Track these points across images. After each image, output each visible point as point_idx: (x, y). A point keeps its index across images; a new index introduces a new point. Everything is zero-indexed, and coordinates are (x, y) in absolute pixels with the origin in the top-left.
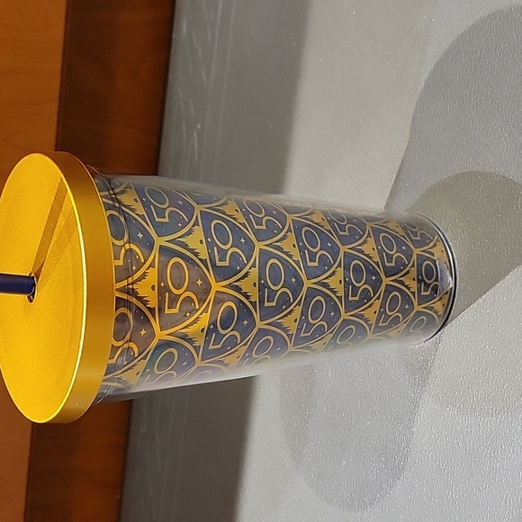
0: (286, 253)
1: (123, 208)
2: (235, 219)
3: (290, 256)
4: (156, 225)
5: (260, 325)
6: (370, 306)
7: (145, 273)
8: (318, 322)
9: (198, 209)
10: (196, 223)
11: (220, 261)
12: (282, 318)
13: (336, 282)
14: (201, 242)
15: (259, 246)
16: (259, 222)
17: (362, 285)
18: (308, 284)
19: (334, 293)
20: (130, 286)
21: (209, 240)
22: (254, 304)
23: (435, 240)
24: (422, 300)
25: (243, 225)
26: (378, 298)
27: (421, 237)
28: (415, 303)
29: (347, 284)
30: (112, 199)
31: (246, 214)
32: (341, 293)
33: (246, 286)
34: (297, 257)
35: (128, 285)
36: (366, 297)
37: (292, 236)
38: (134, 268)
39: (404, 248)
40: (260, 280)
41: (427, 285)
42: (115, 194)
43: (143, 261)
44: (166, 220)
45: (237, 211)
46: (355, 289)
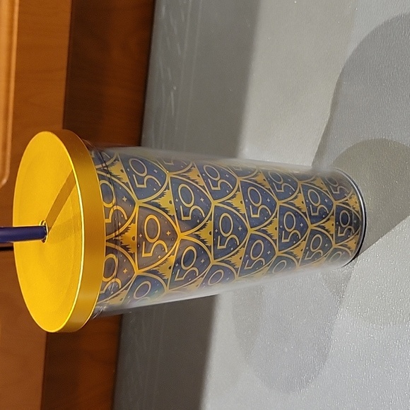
0: (235, 208)
1: (113, 178)
2: (197, 183)
3: (238, 211)
4: (137, 190)
5: (213, 262)
6: (298, 246)
7: (128, 227)
8: (257, 259)
9: (169, 175)
10: (167, 188)
11: (184, 216)
12: (231, 256)
13: (273, 229)
14: (171, 202)
15: (214, 203)
16: (215, 184)
17: (292, 231)
18: (251, 231)
19: (271, 237)
20: (117, 238)
21: (177, 200)
22: (209, 248)
23: (351, 193)
24: (338, 240)
25: (203, 187)
26: (305, 240)
27: (340, 191)
28: (333, 242)
29: (281, 230)
30: (104, 171)
31: (205, 179)
32: (276, 237)
33: (205, 234)
34: (244, 211)
35: (116, 236)
36: (295, 239)
37: (240, 194)
38: (120, 224)
39: (326, 201)
40: (214, 230)
41: (343, 229)
42: (107, 166)
43: (126, 218)
44: (145, 186)
45: (198, 176)
46: (287, 234)
